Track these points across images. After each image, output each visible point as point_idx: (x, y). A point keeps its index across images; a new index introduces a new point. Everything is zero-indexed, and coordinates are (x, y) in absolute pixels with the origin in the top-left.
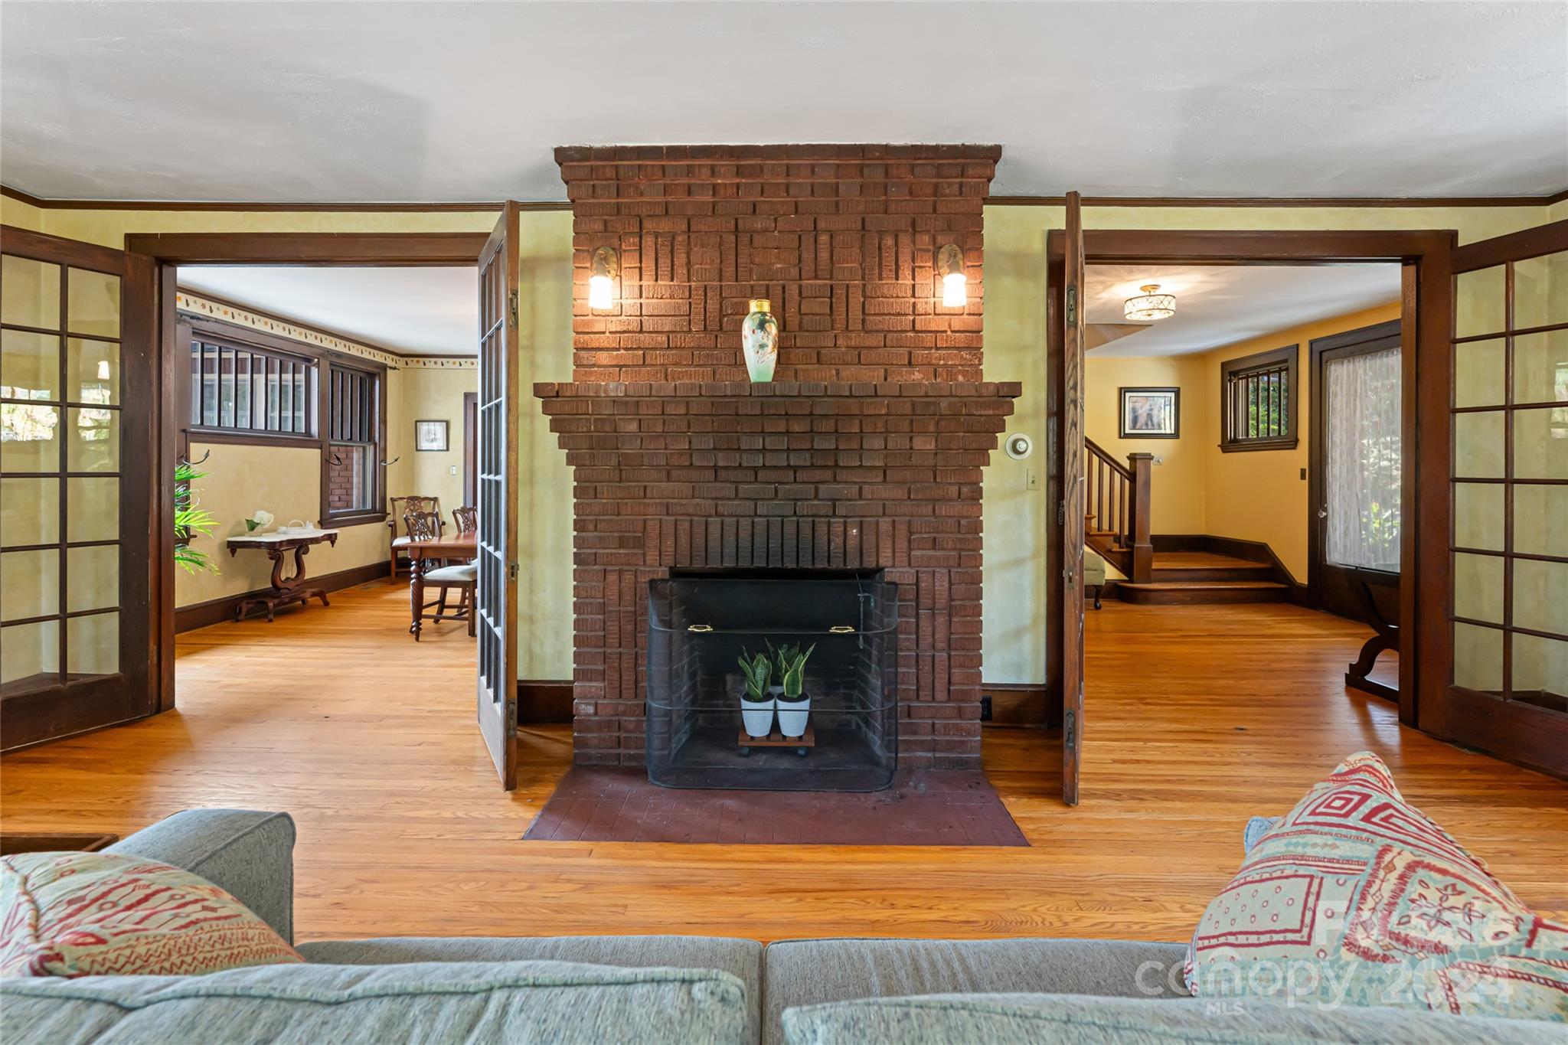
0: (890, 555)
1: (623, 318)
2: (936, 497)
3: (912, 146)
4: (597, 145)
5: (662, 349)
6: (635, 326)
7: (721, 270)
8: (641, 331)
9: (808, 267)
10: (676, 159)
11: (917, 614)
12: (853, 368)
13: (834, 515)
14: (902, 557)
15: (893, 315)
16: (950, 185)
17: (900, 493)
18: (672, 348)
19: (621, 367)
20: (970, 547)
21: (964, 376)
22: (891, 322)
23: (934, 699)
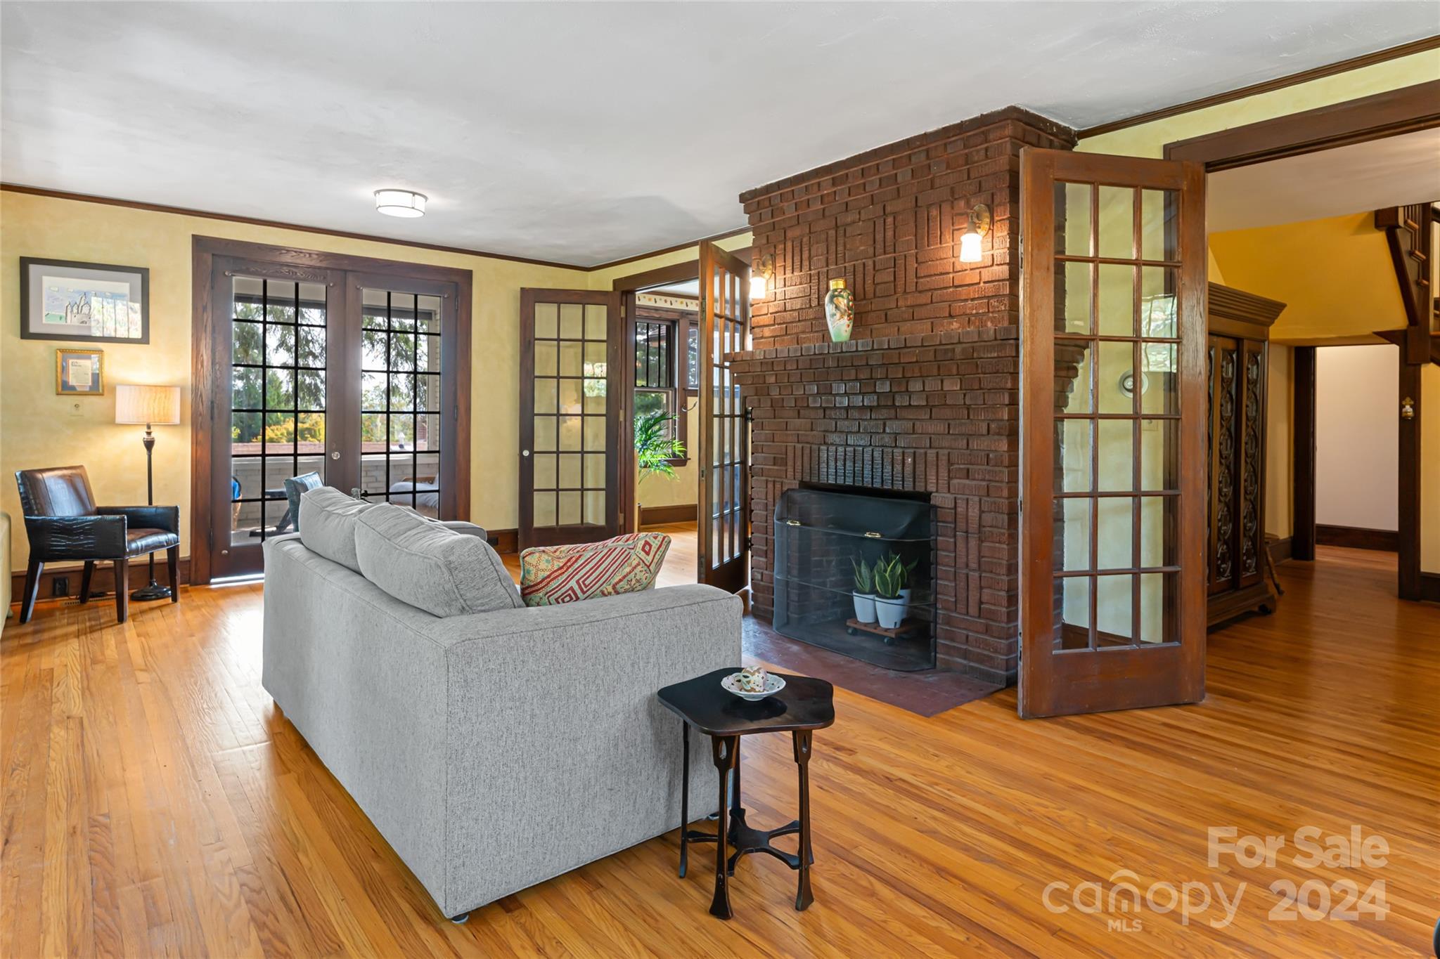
0: (935, 481)
1: (777, 302)
2: (970, 433)
3: (944, 128)
4: (758, 187)
5: (795, 322)
6: (782, 308)
7: (827, 258)
8: (785, 311)
9: (879, 246)
10: (798, 184)
11: (955, 536)
12: (909, 324)
13: (896, 446)
14: (943, 483)
15: (937, 275)
16: (978, 151)
17: (941, 427)
18: (802, 321)
19: (775, 337)
20: (997, 479)
21: (992, 322)
22: (937, 281)
23: (967, 614)
